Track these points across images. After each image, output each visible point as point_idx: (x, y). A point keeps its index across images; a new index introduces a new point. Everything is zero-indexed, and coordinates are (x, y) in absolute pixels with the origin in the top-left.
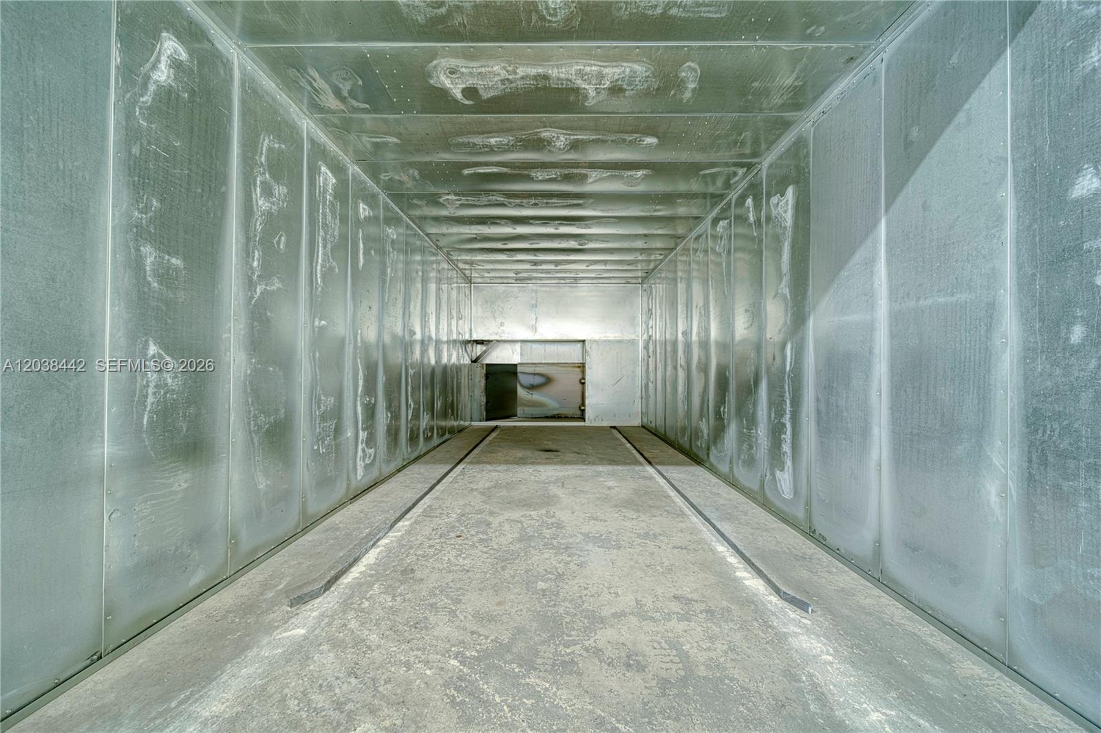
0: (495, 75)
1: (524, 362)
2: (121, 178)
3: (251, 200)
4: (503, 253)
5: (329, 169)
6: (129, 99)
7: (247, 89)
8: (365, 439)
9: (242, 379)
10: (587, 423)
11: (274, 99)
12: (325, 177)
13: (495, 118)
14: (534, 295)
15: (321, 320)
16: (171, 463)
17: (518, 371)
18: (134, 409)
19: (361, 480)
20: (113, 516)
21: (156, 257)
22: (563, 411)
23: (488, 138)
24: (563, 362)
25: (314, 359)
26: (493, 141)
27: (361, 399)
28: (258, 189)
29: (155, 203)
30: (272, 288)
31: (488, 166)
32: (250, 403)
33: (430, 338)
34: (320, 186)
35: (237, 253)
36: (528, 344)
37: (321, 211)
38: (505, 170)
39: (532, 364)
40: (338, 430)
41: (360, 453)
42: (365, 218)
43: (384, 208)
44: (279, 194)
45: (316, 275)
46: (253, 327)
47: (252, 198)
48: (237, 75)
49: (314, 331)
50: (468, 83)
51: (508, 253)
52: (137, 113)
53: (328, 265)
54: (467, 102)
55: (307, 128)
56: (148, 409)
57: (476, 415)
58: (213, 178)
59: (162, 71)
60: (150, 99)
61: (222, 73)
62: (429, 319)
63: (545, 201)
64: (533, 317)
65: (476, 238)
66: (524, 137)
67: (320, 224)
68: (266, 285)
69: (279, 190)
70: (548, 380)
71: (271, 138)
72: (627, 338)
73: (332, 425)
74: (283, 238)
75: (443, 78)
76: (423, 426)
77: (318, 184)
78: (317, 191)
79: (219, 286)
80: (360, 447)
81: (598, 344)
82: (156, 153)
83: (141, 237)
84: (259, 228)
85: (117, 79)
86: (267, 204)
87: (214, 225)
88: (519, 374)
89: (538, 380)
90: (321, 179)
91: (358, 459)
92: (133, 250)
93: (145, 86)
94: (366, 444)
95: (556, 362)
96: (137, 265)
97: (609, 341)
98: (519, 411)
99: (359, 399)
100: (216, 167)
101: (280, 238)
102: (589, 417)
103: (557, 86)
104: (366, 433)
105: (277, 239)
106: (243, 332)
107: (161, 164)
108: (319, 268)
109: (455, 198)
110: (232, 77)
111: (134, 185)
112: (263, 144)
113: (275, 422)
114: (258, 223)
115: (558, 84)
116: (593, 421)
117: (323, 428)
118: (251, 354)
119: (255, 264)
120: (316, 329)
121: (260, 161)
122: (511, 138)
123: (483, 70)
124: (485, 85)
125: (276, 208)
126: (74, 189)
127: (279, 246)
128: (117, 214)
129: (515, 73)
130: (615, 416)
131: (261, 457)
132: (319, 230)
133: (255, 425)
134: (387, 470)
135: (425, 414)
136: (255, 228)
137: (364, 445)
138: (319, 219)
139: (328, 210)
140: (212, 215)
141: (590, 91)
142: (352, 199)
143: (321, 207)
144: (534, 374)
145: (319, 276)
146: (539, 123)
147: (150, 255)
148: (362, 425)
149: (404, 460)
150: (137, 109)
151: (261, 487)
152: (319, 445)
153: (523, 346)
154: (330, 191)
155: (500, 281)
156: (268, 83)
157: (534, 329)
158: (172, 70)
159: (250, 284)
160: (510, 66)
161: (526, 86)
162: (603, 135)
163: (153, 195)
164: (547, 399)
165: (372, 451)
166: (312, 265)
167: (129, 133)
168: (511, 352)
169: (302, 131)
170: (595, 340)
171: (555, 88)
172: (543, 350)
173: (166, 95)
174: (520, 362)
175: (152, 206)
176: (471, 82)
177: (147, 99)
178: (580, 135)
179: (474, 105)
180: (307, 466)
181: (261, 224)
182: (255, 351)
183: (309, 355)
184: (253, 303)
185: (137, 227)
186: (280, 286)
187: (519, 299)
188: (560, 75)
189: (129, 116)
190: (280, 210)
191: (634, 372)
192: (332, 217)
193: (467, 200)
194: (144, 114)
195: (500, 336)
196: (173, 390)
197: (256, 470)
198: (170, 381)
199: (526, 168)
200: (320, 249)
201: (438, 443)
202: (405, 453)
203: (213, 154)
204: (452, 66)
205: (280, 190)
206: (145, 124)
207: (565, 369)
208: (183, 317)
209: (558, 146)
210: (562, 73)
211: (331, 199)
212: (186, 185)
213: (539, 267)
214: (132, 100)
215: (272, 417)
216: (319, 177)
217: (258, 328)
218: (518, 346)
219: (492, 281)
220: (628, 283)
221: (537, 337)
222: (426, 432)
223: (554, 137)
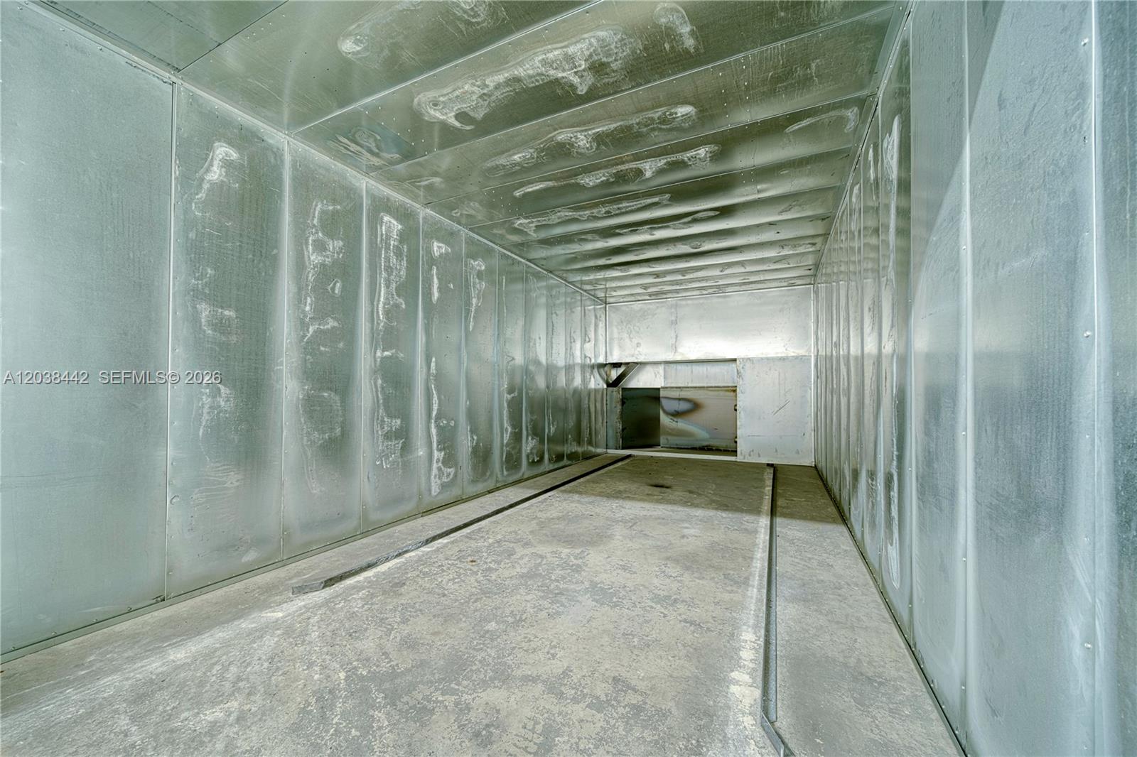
0: (470, 94)
1: (668, 385)
2: (180, 257)
3: (303, 257)
4: (614, 269)
5: (394, 218)
6: (186, 199)
7: (298, 167)
8: (441, 459)
9: (295, 402)
10: (739, 458)
11: (328, 170)
12: (388, 225)
13: (504, 135)
14: (673, 310)
15: (383, 351)
16: (224, 465)
17: (661, 395)
18: (192, 424)
19: (436, 496)
20: (174, 500)
21: (210, 311)
22: (715, 443)
23: (511, 156)
24: (713, 385)
25: (376, 386)
26: (517, 158)
27: (435, 422)
28: (311, 247)
29: (209, 271)
30: (326, 327)
31: (533, 183)
32: (303, 422)
33: (538, 363)
34: (382, 235)
35: (288, 300)
36: (672, 365)
37: (383, 256)
38: (550, 184)
39: (676, 388)
40: (406, 448)
41: (435, 471)
42: (441, 255)
43: (466, 243)
44: (334, 248)
45: (378, 312)
46: (306, 360)
47: (304, 254)
48: (287, 158)
49: (375, 361)
50: (455, 109)
51: (618, 268)
52: (193, 208)
53: (391, 302)
54: (468, 128)
55: (366, 186)
56: (203, 425)
57: (611, 443)
58: (264, 246)
59: (215, 172)
60: (204, 195)
61: (272, 160)
62: (535, 344)
63: (615, 207)
64: (673, 335)
65: (576, 258)
66: (542, 146)
67: (383, 267)
68: (319, 325)
69: (333, 245)
70: (696, 406)
71: (325, 202)
72: (793, 354)
73: (398, 444)
74: (338, 285)
75: (432, 112)
76: (526, 450)
77: (379, 233)
78: (379, 239)
79: (271, 329)
80: (435, 466)
81: (753, 363)
82: (210, 234)
83: (197, 298)
84: (311, 278)
85: (176, 186)
86: (320, 258)
87: (265, 281)
88: (662, 400)
89: (684, 406)
90: (384, 228)
91: (432, 477)
92: (190, 308)
93: (200, 186)
94: (443, 463)
95: (705, 385)
96: (195, 319)
97: (768, 359)
98: (663, 440)
99: (433, 421)
100: (267, 236)
101: (335, 284)
102: (741, 450)
103: (533, 85)
104: (443, 453)
105: (331, 285)
106: (295, 365)
107: (214, 242)
108: (381, 305)
109: (527, 221)
110: (282, 161)
111: (191, 260)
112: (315, 209)
113: (330, 438)
114: (310, 275)
115: (533, 82)
116: (747, 456)
117: (387, 447)
118: (302, 382)
119: (308, 308)
120: (379, 360)
121: (312, 223)
122: (532, 151)
123: (457, 93)
124: (469, 107)
125: (330, 260)
126: (142, 270)
127: (333, 291)
128: (177, 283)
129: (487, 86)
130: (776, 451)
131: (314, 467)
132: (381, 273)
133: (308, 441)
134: (472, 490)
135: (530, 438)
136: (307, 279)
137: (440, 464)
138: (381, 263)
139: (392, 255)
140: (263, 274)
141: (571, 78)
142: (423, 240)
143: (383, 252)
144: (680, 399)
145: (380, 313)
146: (547, 128)
147: (205, 310)
148: (438, 446)
149: (497, 481)
150: (193, 205)
151: (315, 491)
152: (382, 461)
153: (667, 367)
154: (395, 237)
155: (633, 298)
156: (319, 157)
157: (675, 348)
158: (223, 170)
159: (303, 325)
160: (477, 81)
161: (505, 95)
162: (623, 120)
163: (207, 266)
164: (694, 428)
165: (452, 471)
166: (372, 303)
167: (187, 224)
168: (653, 374)
169: (361, 190)
170: (749, 359)
171: (534, 87)
172: (690, 372)
173: (218, 187)
174: (663, 385)
175: (207, 273)
176: (456, 108)
177: (202, 195)
178: (598, 128)
179: (475, 129)
180: (368, 478)
181: (312, 276)
182: (307, 380)
183: (370, 382)
184: (305, 340)
185: (193, 290)
186: (336, 324)
187: (656, 316)
188: (528, 72)
189: (186, 211)
190: (334, 262)
191: (803, 397)
192: (397, 260)
193: (539, 221)
194: (199, 207)
195: (637, 358)
196: (226, 411)
197: (309, 478)
198: (222, 404)
199: (570, 177)
200: (383, 289)
201: (551, 468)
202: (499, 476)
203: (264, 226)
204: (430, 99)
205: (335, 245)
206: (200, 214)
207: (716, 393)
208: (235, 355)
209: (583, 146)
210: (528, 69)
211: (396, 243)
212: (237, 254)
213: (665, 279)
214: (189, 199)
215: (327, 435)
216: (382, 226)
217: (312, 360)
218: (661, 368)
219: (625, 300)
220: (793, 285)
221: (679, 358)
222: (531, 456)
223: (571, 138)
